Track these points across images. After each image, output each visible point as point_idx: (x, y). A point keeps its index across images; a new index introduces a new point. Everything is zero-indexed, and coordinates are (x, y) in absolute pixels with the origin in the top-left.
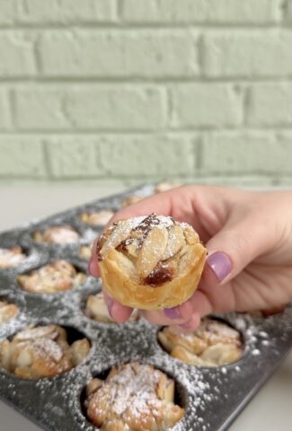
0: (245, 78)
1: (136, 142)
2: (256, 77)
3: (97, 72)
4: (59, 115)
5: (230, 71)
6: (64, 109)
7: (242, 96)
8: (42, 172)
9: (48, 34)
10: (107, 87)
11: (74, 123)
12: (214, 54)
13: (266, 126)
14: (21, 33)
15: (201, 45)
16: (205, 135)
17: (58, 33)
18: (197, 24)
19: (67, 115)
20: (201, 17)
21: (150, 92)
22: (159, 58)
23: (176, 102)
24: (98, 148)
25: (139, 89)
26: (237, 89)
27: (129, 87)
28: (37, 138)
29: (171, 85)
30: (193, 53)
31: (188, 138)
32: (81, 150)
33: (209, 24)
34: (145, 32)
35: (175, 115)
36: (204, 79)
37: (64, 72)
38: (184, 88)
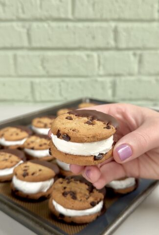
0: (139, 49)
1: (80, 82)
2: (145, 48)
3: (60, 45)
4: (40, 68)
5: (131, 45)
6: (42, 65)
7: (138, 58)
8: (30, 98)
9: (35, 25)
10: (65, 53)
11: (48, 72)
12: (123, 36)
13: (150, 75)
14: (20, 24)
15: (116, 31)
16: (118, 79)
17: (40, 24)
18: (114, 20)
19: (44, 68)
20: (116, 16)
21: (88, 56)
22: (94, 38)
23: (102, 61)
24: (60, 86)
25: (82, 54)
26: (135, 55)
27: (77, 53)
28: (28, 80)
29: (100, 52)
30: (112, 35)
31: (108, 80)
32: (51, 87)
33: (120, 20)
34: (87, 24)
35: (101, 68)
36: (117, 49)
37: (43, 45)
38: (107, 54)
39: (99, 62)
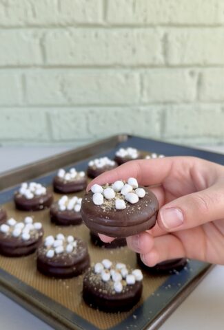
0: (198, 65)
1: (116, 114)
2: (206, 65)
3: (87, 62)
4: (59, 93)
5: (186, 61)
6: (62, 90)
7: (196, 78)
8: (46, 136)
9: (51, 33)
11: (70, 100)
12: (175, 47)
13: (213, 101)
14: (30, 31)
15: (165, 39)
16: (168, 108)
18: (163, 25)
19: (65, 94)
20: (166, 20)
21: (127, 77)
22: (134, 51)
23: (146, 83)
24: (87, 118)
25: (120, 75)
26: (192, 74)
27: (111, 72)
28: (43, 111)
29: (143, 71)
31: (155, 110)
32: (74, 120)
33: (171, 25)
34: (124, 31)
35: (145, 93)
36: (168, 66)
37: (63, 62)
39: (142, 84)
